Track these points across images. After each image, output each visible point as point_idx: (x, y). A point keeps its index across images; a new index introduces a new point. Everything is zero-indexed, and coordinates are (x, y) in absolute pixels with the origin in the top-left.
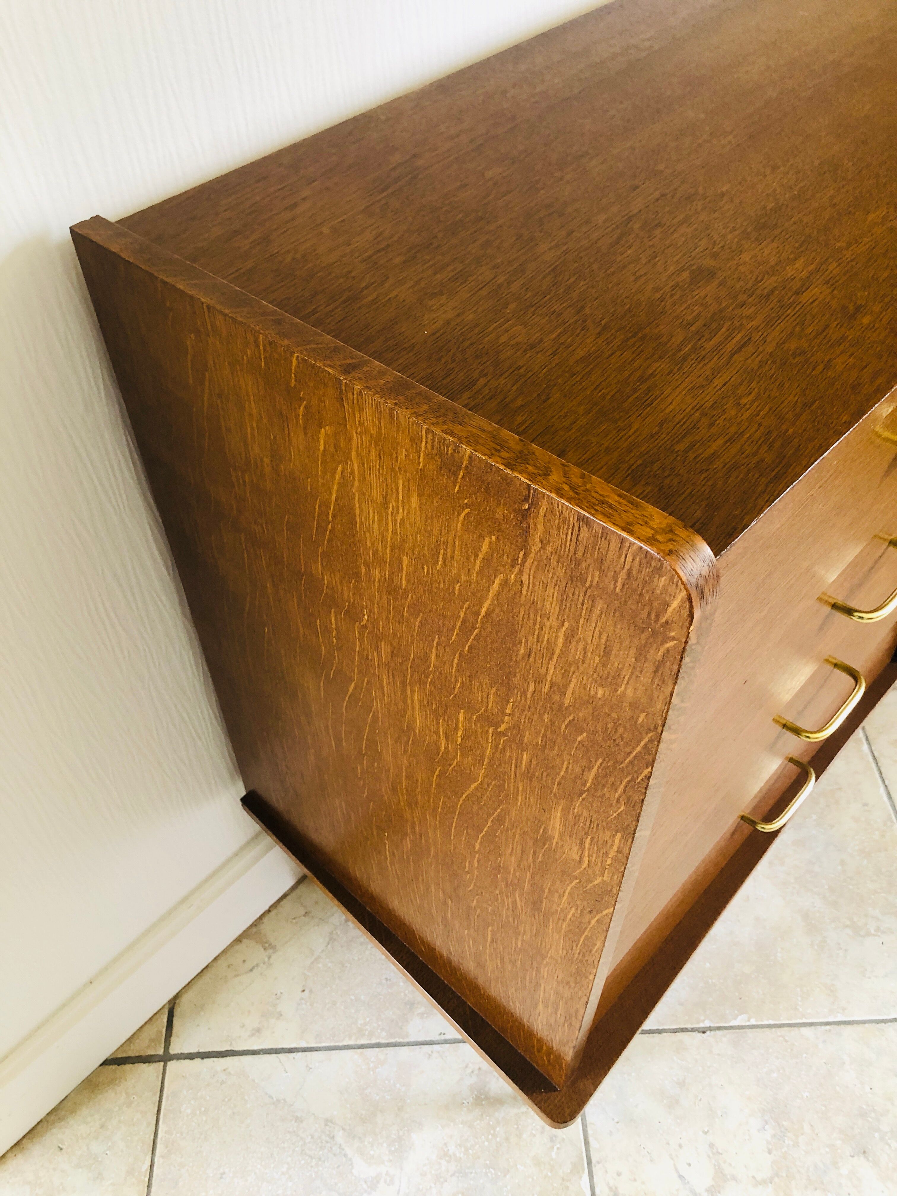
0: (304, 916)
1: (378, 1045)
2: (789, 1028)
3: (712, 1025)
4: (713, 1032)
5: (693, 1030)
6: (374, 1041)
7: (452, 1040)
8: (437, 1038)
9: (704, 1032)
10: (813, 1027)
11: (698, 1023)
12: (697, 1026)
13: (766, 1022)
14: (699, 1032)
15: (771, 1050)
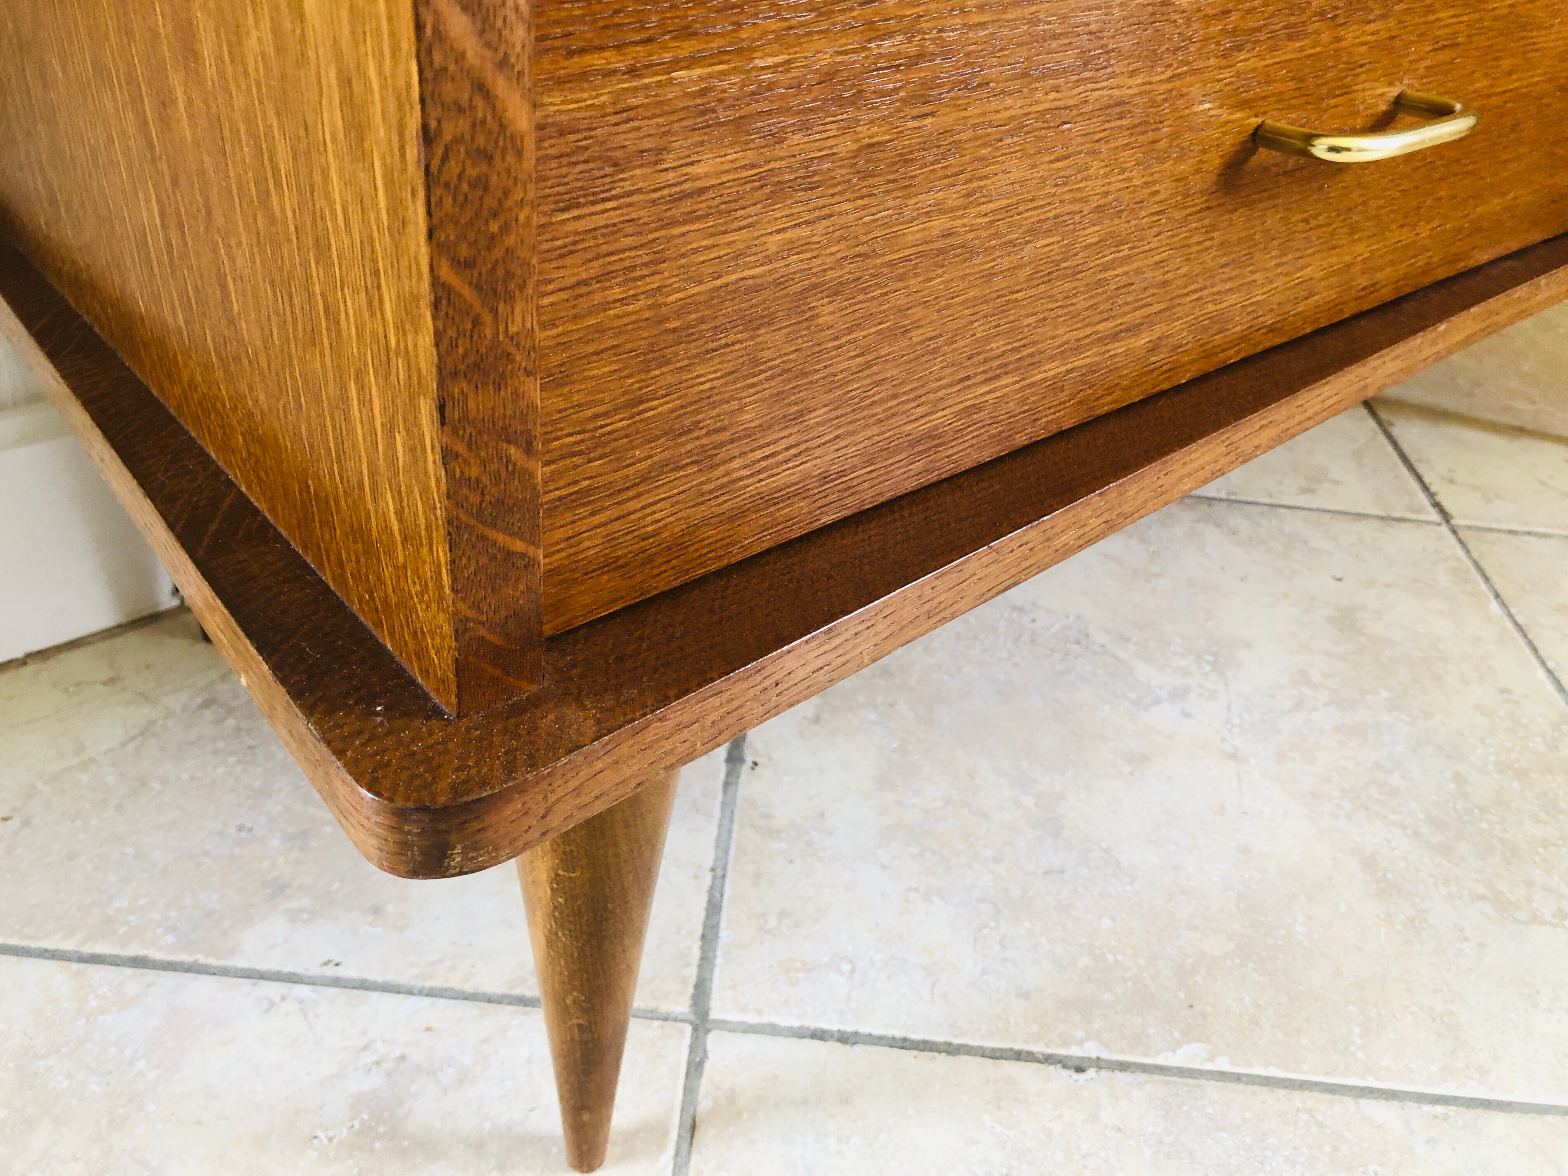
0: (104, 684)
1: (139, 963)
2: (1327, 1097)
3: (1105, 1055)
4: (1104, 1073)
5: (1049, 1060)
6: (132, 950)
7: (354, 980)
8: (314, 970)
9: (1080, 1070)
10: (1396, 1103)
11: (1066, 1044)
12: (1062, 1051)
13: (1259, 1070)
14: (1065, 1067)
15: (1272, 1140)
